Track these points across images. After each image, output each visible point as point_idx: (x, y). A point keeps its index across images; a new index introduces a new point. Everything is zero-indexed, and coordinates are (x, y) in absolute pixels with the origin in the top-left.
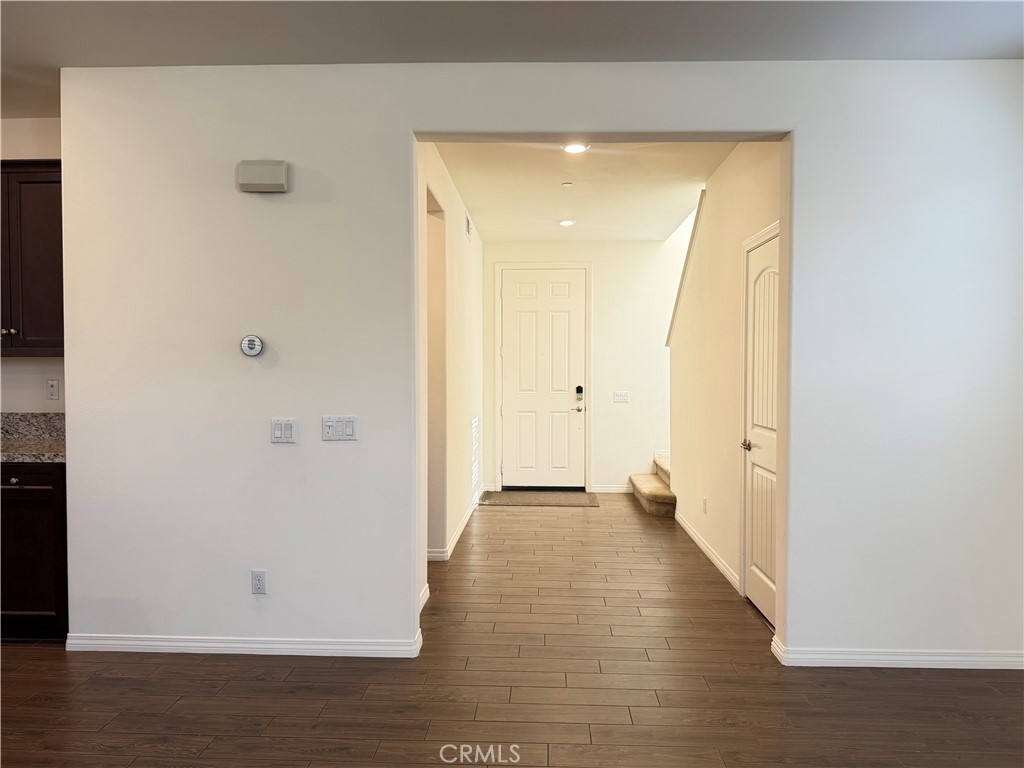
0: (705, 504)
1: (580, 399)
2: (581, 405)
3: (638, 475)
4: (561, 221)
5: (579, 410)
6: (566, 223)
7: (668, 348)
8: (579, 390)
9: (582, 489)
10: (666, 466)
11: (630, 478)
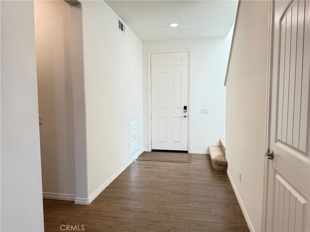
0: (240, 176)
1: (186, 112)
2: (186, 114)
3: (212, 146)
4: (171, 24)
5: (185, 117)
6: (174, 25)
7: (225, 87)
8: (185, 108)
9: (187, 152)
10: (224, 145)
11: (208, 148)
